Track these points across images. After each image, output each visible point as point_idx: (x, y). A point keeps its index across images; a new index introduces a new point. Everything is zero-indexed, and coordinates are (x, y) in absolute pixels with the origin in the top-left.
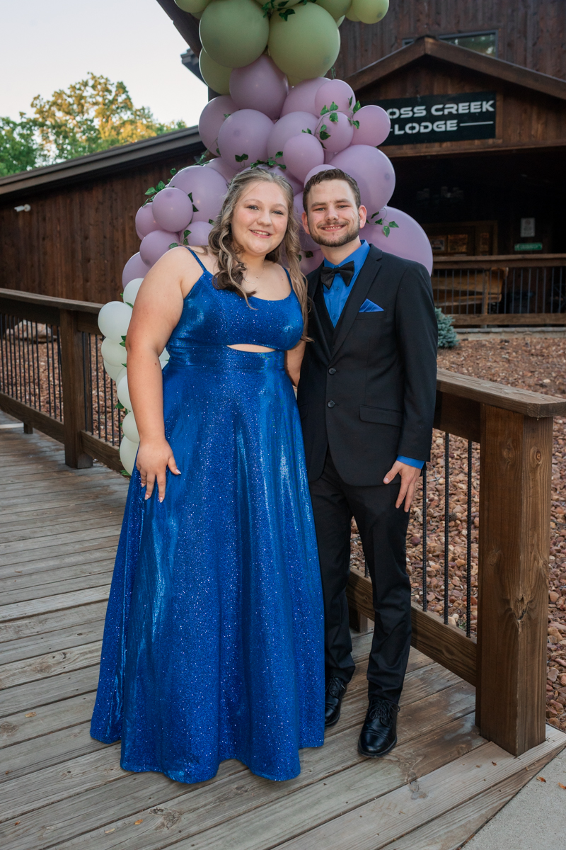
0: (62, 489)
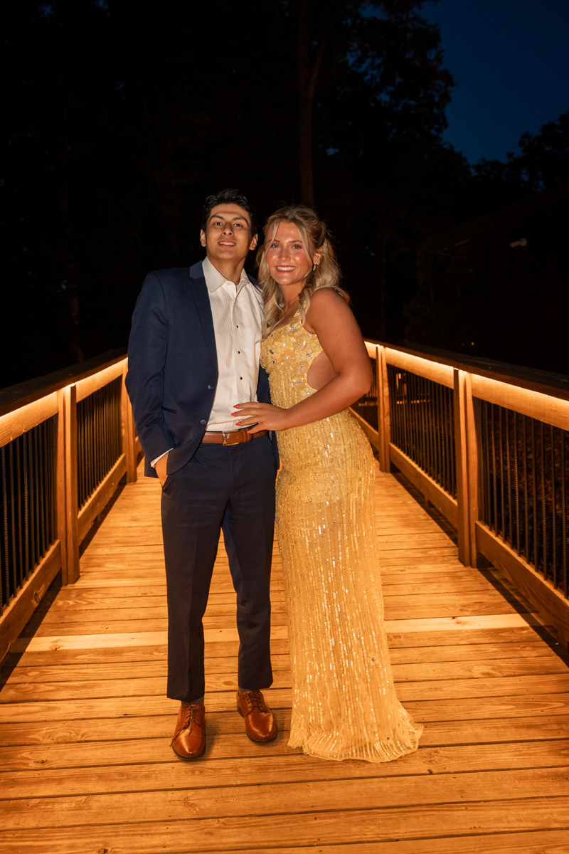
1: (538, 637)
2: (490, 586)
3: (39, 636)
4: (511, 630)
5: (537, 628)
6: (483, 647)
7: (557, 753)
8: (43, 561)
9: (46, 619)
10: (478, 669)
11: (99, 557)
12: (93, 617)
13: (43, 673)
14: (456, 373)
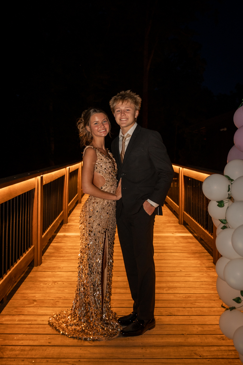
0: (206, 280)
1: (194, 237)
2: (185, 228)
3: (59, 233)
4: (187, 236)
5: (195, 237)
6: (178, 239)
7: (189, 254)
8: (60, 214)
9: (61, 230)
10: (175, 242)
11: (73, 219)
12: (73, 230)
13: (62, 239)
14: (179, 168)
